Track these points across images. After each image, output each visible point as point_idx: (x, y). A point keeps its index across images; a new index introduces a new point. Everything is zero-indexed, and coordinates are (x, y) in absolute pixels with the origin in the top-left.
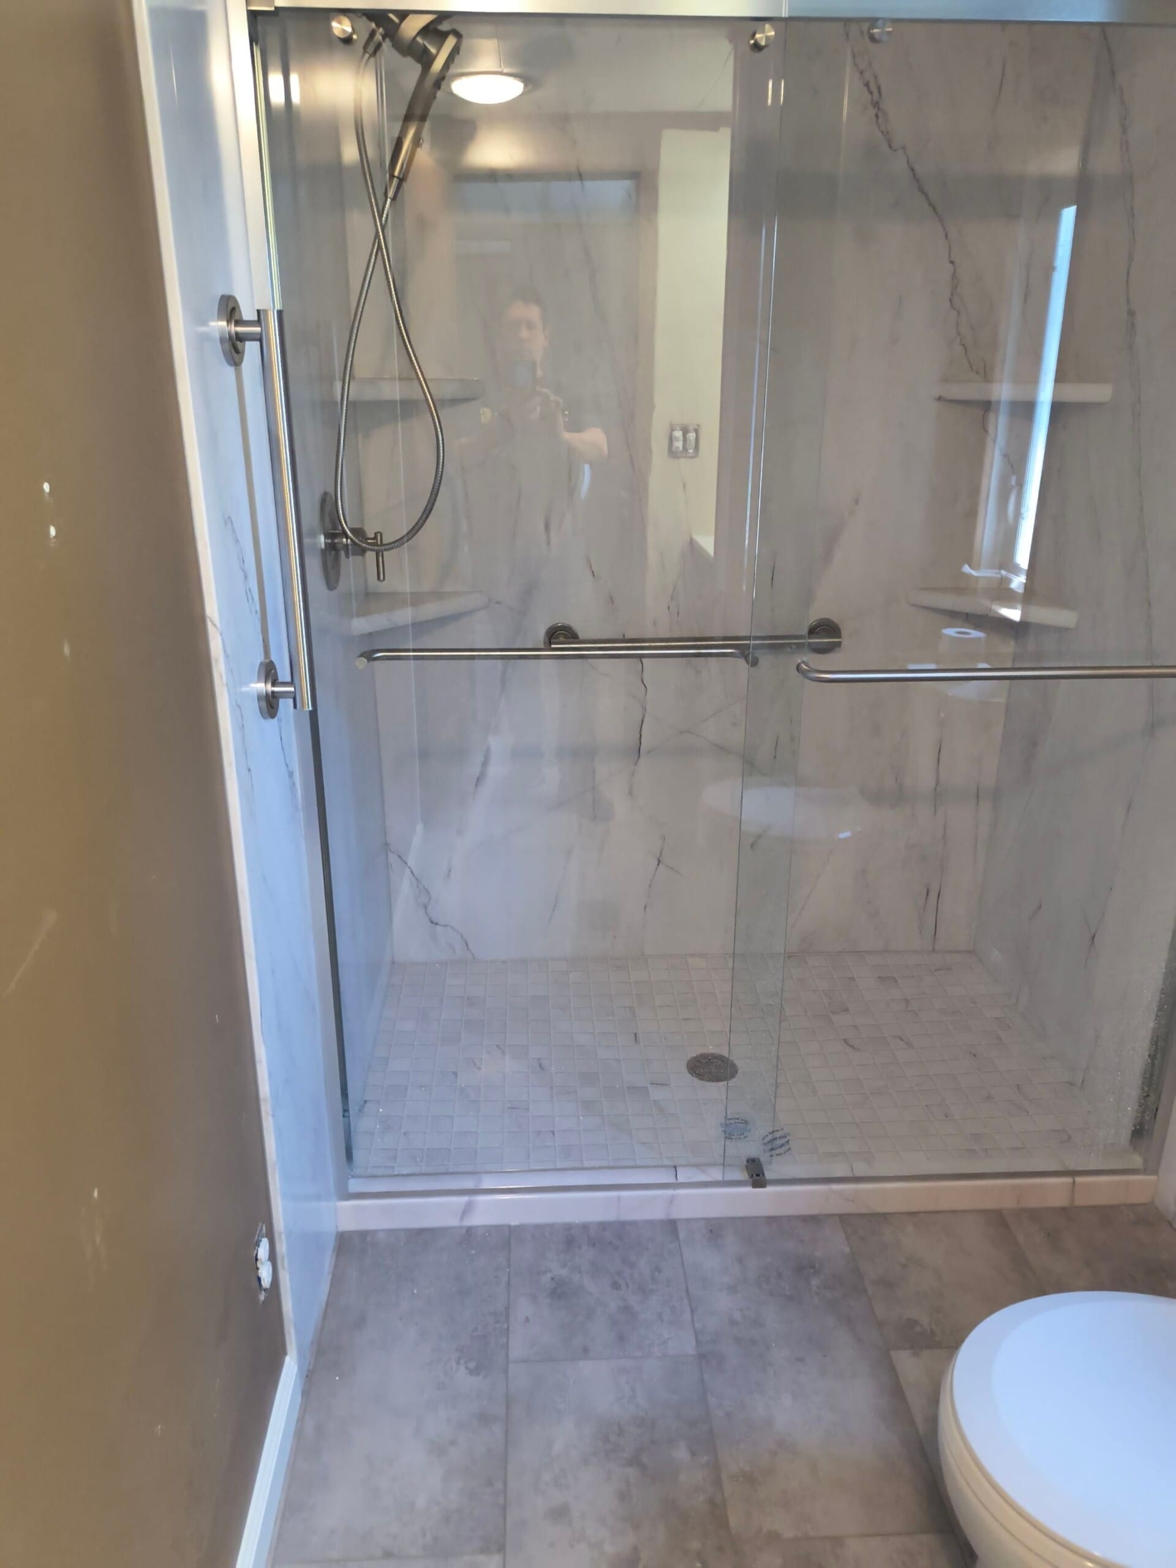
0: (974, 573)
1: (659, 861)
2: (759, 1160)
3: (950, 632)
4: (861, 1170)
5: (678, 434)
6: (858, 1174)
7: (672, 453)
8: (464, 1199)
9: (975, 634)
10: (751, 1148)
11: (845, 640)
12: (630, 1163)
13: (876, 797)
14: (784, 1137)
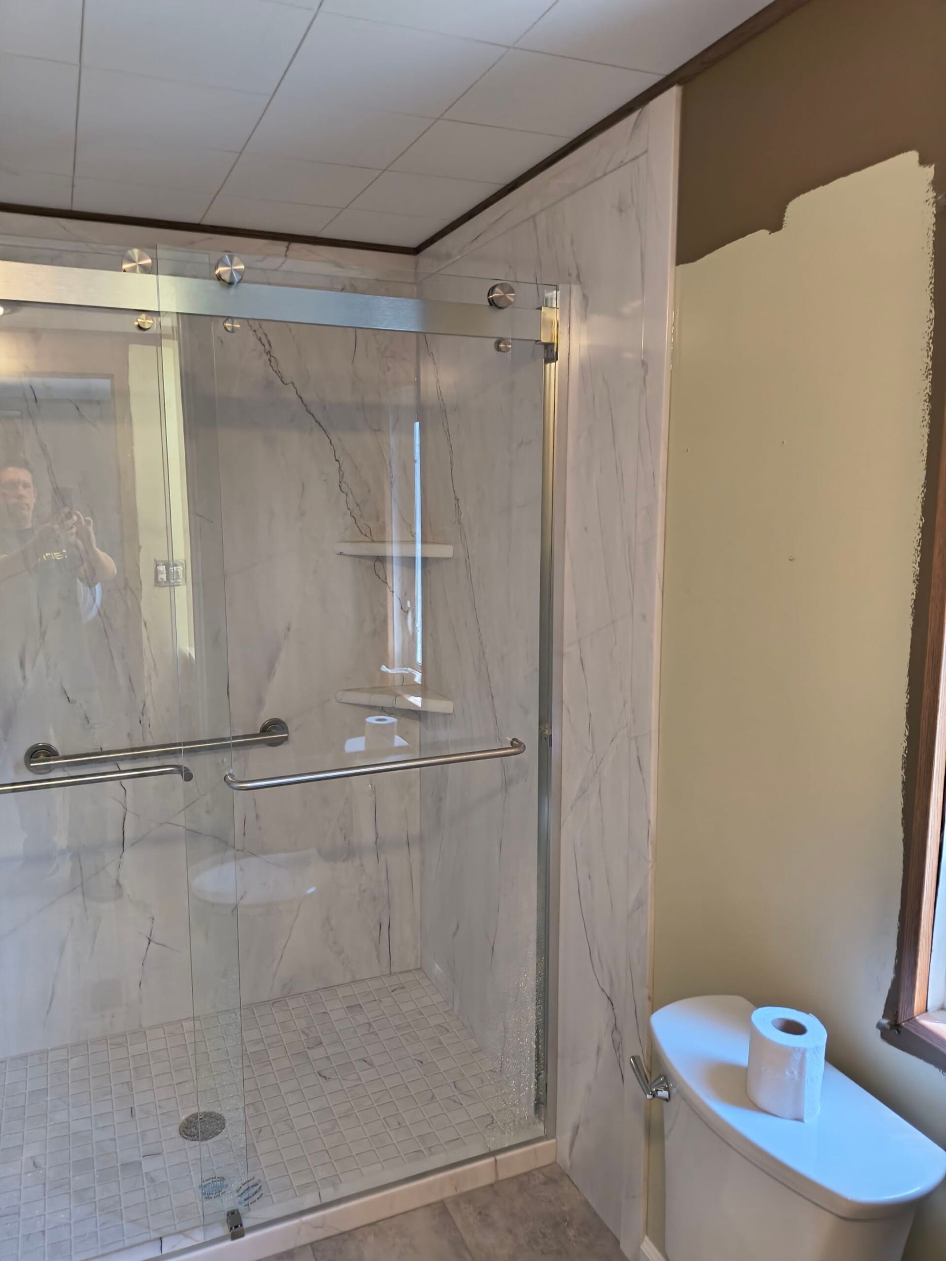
0: (390, 671)
1: (150, 940)
2: (238, 1211)
3: (372, 720)
4: (328, 1194)
5: (162, 568)
7: (157, 583)
10: (228, 1202)
11: (293, 735)
14: (256, 1185)
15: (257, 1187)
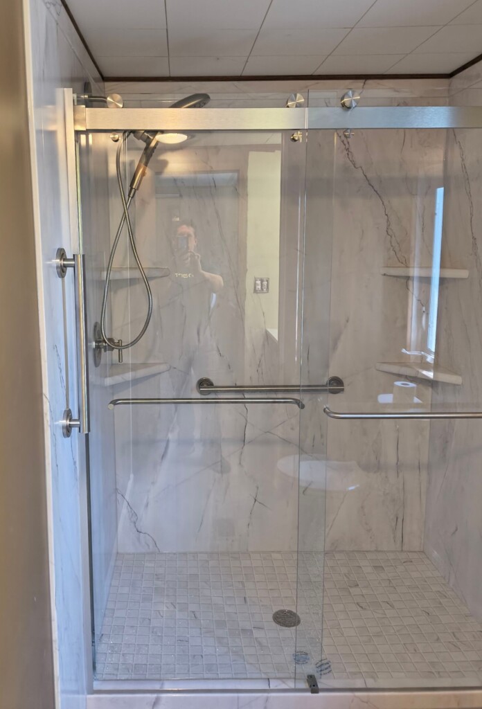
0: (408, 353)
1: (255, 500)
2: (314, 676)
3: (398, 383)
4: (371, 683)
5: (259, 282)
6: (369, 686)
7: (255, 291)
8: (155, 696)
9: (412, 385)
10: (310, 669)
11: (346, 387)
12: (244, 676)
13: (366, 468)
14: (328, 663)
15: (327, 665)
